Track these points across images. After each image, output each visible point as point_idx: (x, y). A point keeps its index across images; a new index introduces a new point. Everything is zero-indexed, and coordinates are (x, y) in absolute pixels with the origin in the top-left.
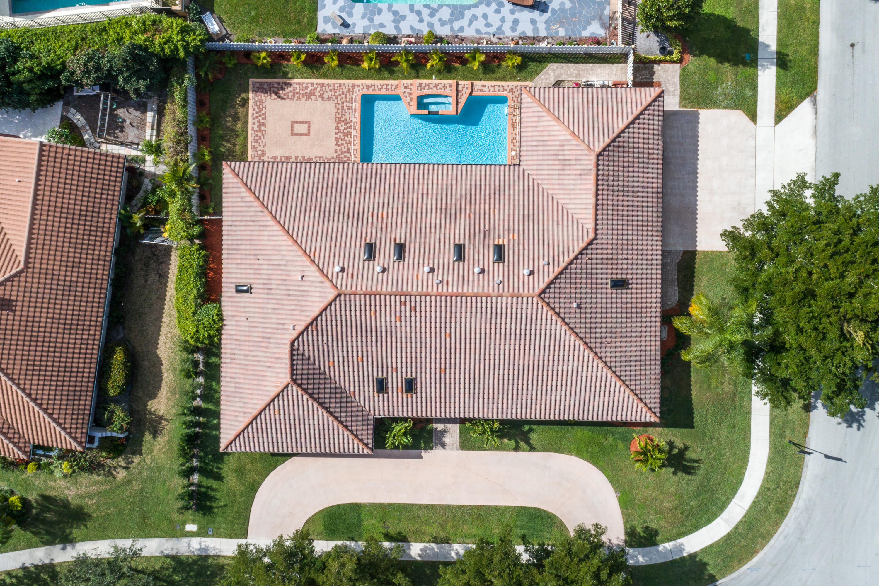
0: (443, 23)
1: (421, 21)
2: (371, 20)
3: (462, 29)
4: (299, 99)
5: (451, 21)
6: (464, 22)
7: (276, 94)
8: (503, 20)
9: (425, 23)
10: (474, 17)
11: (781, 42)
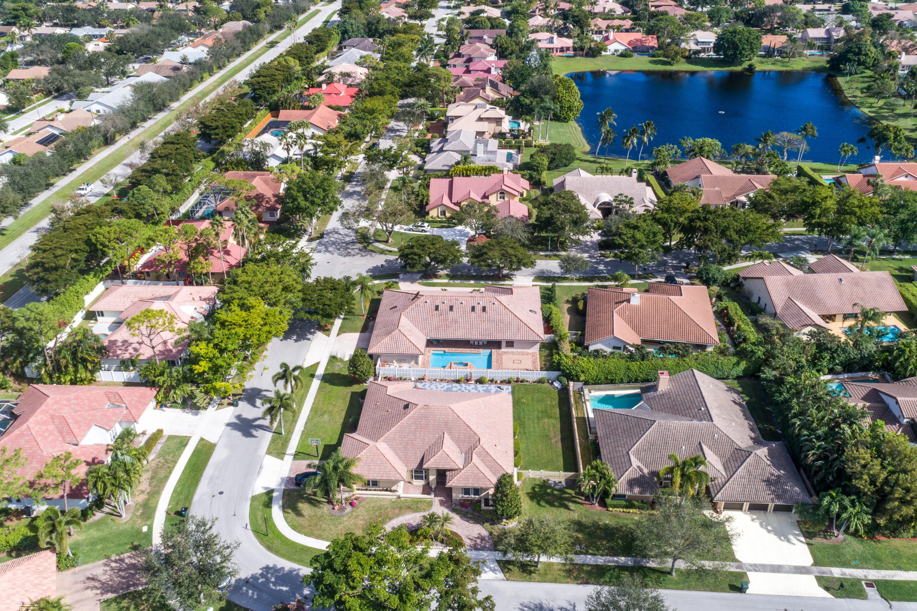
0: (456, 387)
2: (487, 388)
3: (447, 385)
4: (518, 369)
5: (452, 387)
6: (446, 387)
8: (429, 387)
9: (464, 387)
10: (441, 388)
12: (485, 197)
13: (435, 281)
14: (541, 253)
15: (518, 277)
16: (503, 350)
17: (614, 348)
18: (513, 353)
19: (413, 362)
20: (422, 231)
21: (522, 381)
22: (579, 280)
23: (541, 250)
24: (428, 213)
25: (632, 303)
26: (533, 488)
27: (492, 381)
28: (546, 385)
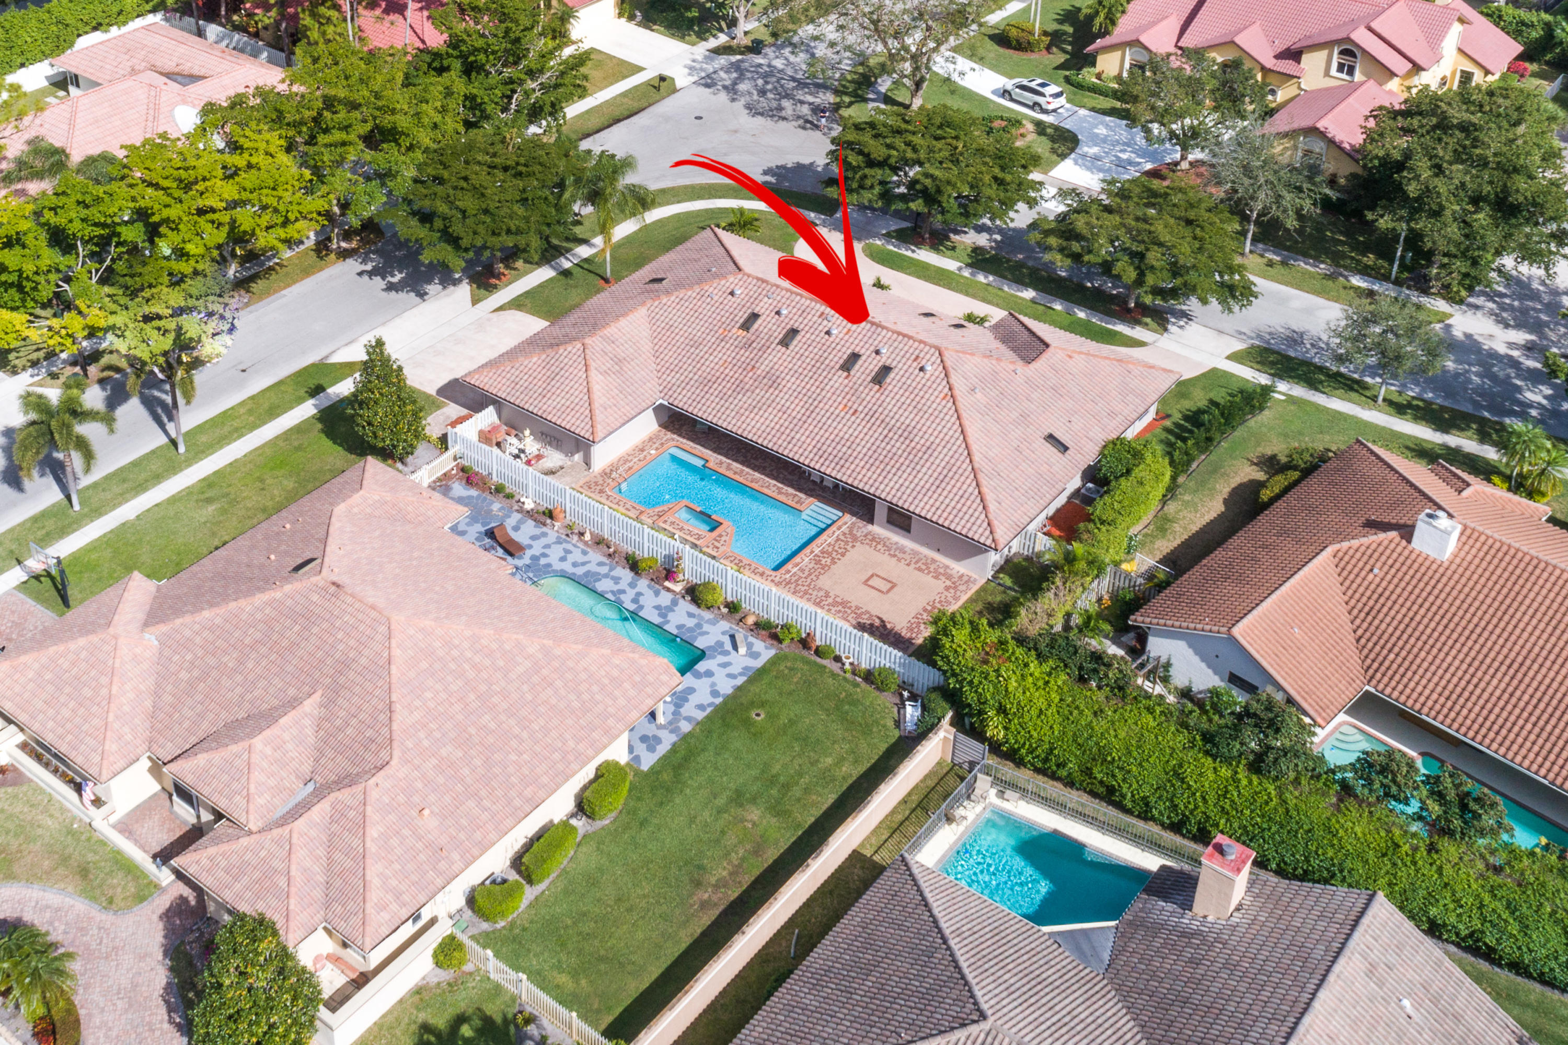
0: (617, 580)
1: (639, 594)
2: (699, 626)
3: (600, 564)
4: (858, 608)
5: (606, 576)
6: (592, 567)
7: (884, 626)
8: (548, 546)
9: (637, 590)
10: (575, 565)
11: (300, 401)
12: (1294, 54)
13: (925, 255)
14: (1357, 281)
15: (1193, 329)
16: (877, 529)
17: (1234, 679)
18: (895, 552)
19: (578, 457)
20: (1035, 106)
21: (818, 652)
22: (1400, 408)
23: (1365, 271)
24: (1091, 61)
25: (1417, 544)
26: (461, 1019)
27: (733, 607)
28: (887, 700)
